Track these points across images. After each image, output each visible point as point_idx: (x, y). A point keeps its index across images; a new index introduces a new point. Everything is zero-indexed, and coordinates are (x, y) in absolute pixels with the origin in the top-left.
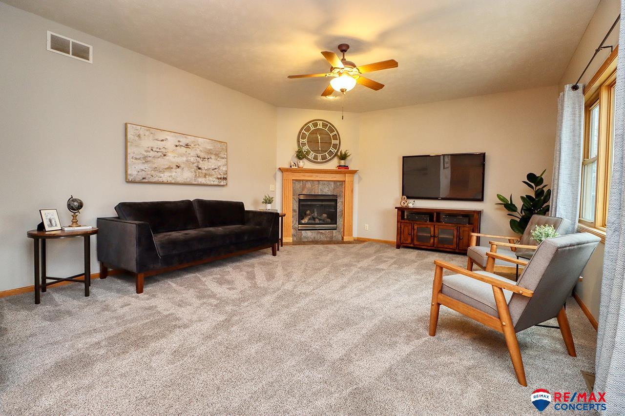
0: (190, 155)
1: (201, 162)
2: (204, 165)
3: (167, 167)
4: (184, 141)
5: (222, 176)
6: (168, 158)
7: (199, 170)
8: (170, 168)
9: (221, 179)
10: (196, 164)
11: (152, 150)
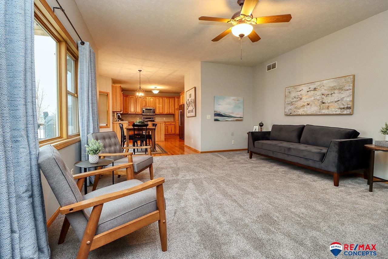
0: (316, 95)
1: (325, 98)
2: (327, 100)
3: (302, 105)
4: (313, 87)
5: (346, 106)
6: (303, 100)
7: (323, 104)
8: (304, 106)
9: (344, 108)
10: (321, 101)
11: (295, 98)
